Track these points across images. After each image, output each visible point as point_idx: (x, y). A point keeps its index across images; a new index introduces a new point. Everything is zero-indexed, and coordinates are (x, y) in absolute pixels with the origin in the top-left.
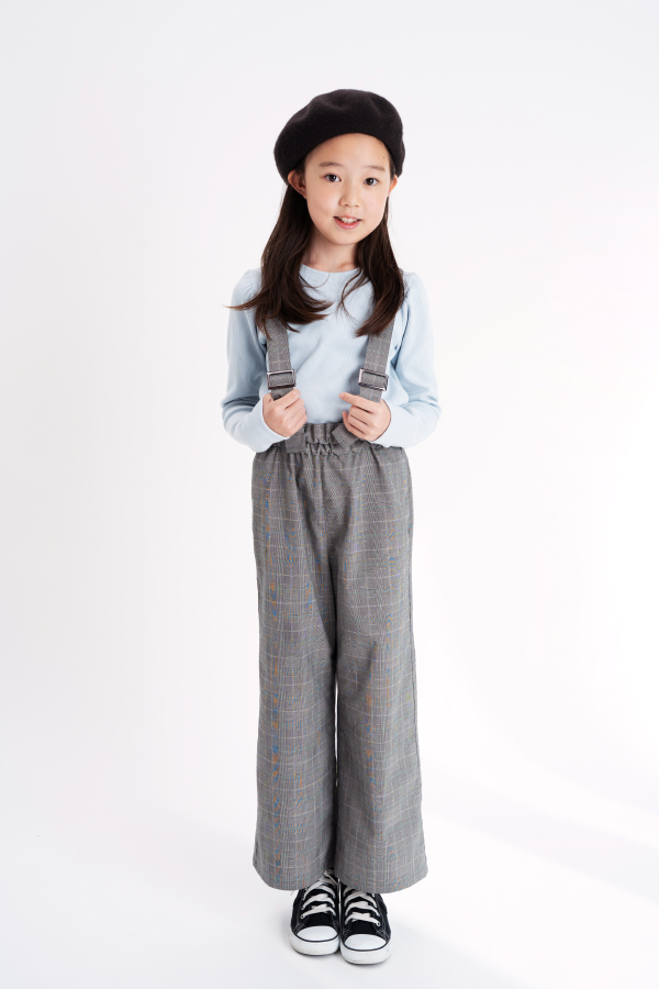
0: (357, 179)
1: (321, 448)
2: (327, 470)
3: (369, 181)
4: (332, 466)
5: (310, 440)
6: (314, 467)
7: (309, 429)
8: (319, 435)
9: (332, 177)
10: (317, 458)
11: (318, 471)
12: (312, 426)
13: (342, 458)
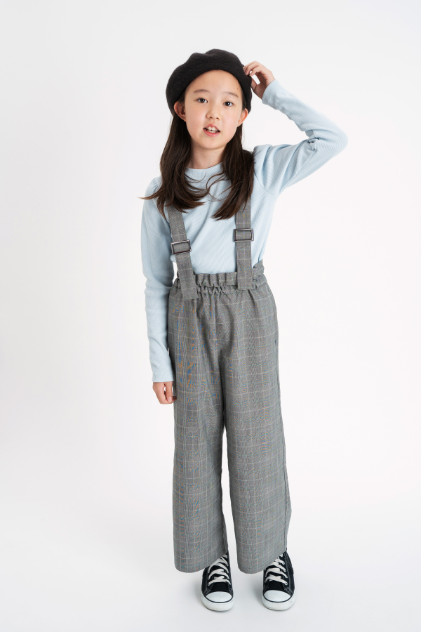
0: (219, 101)
1: (215, 290)
2: (219, 305)
3: (227, 104)
4: (223, 302)
5: (207, 284)
6: (210, 303)
7: (207, 278)
8: (214, 282)
9: (202, 100)
10: (212, 297)
11: (213, 305)
12: (209, 276)
13: (229, 296)
